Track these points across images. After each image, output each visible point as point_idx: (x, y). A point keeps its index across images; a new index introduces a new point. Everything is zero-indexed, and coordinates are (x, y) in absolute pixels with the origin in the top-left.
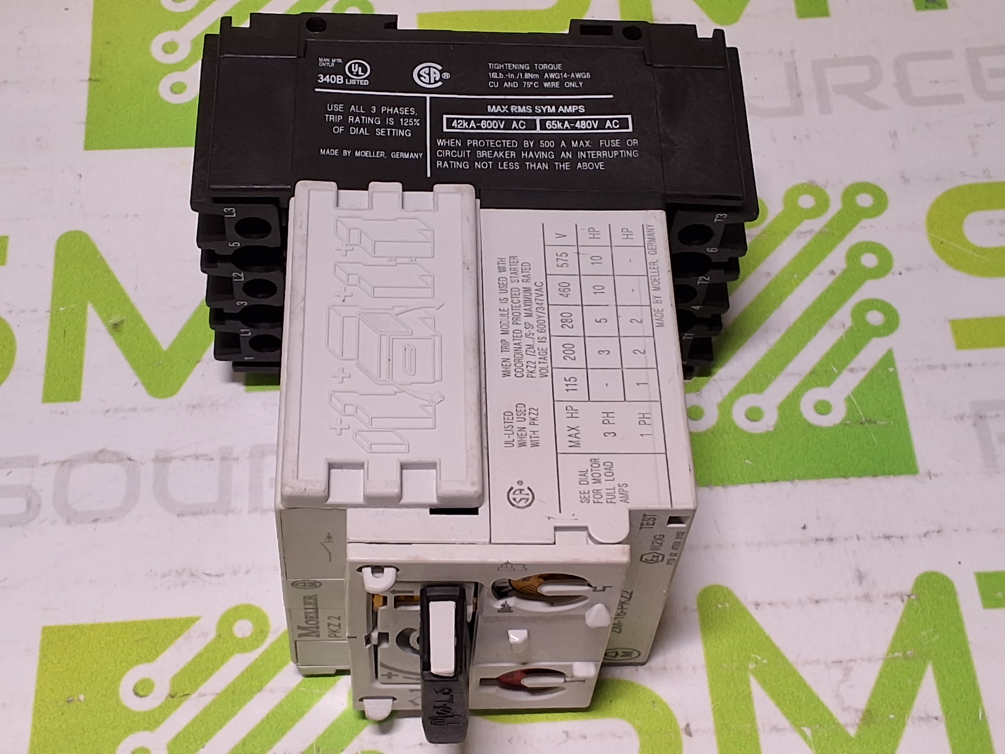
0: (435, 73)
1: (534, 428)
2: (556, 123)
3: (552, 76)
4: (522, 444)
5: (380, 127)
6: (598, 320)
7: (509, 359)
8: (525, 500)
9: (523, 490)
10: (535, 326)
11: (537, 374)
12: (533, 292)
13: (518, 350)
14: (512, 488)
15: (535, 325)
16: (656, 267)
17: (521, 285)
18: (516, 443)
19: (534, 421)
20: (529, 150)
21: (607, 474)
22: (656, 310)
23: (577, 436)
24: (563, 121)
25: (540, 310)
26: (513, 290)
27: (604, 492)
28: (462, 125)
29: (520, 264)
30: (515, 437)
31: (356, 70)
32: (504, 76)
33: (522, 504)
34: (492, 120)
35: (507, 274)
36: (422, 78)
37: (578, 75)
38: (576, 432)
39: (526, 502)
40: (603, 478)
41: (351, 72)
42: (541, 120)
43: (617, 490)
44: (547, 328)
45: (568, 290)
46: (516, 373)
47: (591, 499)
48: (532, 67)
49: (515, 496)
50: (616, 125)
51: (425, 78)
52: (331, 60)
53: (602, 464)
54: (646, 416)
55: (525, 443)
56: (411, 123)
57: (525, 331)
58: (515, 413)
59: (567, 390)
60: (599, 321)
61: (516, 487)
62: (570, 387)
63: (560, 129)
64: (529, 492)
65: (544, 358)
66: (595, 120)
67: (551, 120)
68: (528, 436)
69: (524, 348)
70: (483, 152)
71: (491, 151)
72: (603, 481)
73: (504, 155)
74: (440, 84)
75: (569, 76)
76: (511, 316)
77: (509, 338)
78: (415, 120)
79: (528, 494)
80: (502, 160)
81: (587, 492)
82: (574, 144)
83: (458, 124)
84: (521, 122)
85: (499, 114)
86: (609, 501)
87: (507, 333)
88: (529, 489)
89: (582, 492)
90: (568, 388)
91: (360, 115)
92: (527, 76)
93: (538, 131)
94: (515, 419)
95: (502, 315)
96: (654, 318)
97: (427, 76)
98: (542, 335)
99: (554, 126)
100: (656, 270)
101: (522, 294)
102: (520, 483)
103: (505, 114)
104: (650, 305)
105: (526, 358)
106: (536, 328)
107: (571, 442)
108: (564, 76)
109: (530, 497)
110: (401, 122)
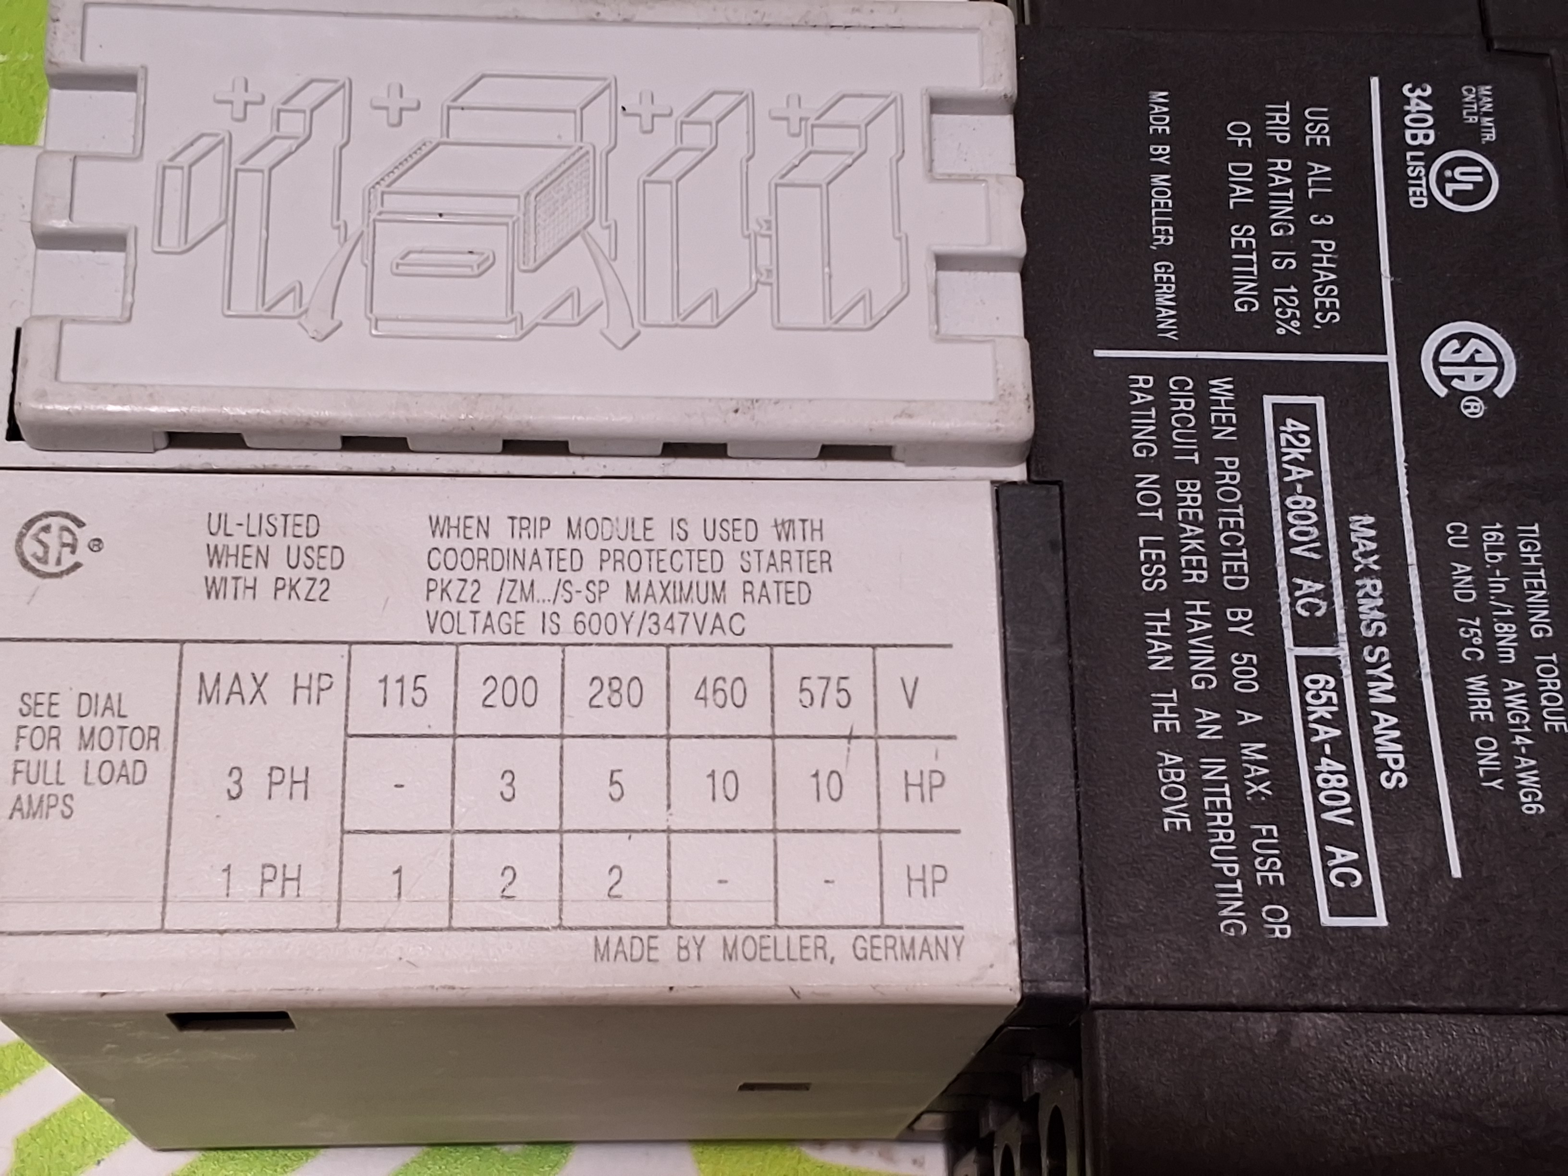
0: (1478, 378)
1: (266, 587)
2: (1329, 702)
3: (1516, 702)
4: (215, 556)
5: (1262, 235)
6: (616, 777)
7: (487, 534)
8: (40, 554)
9: (73, 552)
10: (595, 607)
11: (436, 604)
12: (712, 608)
13: (517, 558)
14: (80, 524)
15: (602, 608)
16: (807, 954)
17: (734, 578)
18: (220, 540)
19: (287, 588)
20: (1219, 621)
21: (107, 767)
22: (653, 943)
23: (236, 698)
24: (1339, 720)
25: (649, 623)
26: (717, 556)
27: (50, 755)
28: (1290, 445)
29: (805, 576)
30: (240, 538)
31: (1458, 177)
32: (1494, 567)
33: (30, 547)
34: (1321, 524)
35: (768, 540)
36: (1455, 344)
37: (1528, 780)
38: (248, 694)
39: (34, 555)
40: (97, 756)
41: (1451, 164)
42: (1336, 660)
43: (55, 789)
44: (587, 637)
45: (721, 703)
46: (443, 551)
47: (31, 721)
48: (1544, 646)
49: (55, 529)
50: (1339, 877)
51: (1458, 351)
52: (1487, 114)
53: (138, 755)
54: (291, 886)
55: (219, 562)
56: (1284, 313)
57: (579, 581)
58: (315, 542)
59: (385, 680)
60: (615, 779)
61: (84, 536)
62: (394, 689)
63: (1305, 714)
64: (66, 564)
65: (492, 626)
66: (1356, 815)
67: (1339, 689)
68: (240, 572)
69: (525, 577)
70: (1199, 496)
71: (1201, 517)
72: (87, 754)
73: (1188, 553)
74: (1442, 391)
75: (1523, 750)
76: (628, 545)
77: (556, 536)
78: (1296, 323)
79: (59, 562)
80: (1174, 546)
81: (54, 710)
82: (1252, 750)
83: (1295, 434)
84: (1324, 604)
85: (1346, 546)
86: (21, 767)
87: (571, 534)
88: (77, 566)
89: (54, 699)
90: (391, 681)
91: (1300, 186)
92: (1507, 633)
93: (1292, 652)
94: (294, 543)
95: (631, 523)
96: (626, 935)
97: (1463, 357)
98: (567, 622)
99: (1317, 696)
100: (795, 953)
101: (703, 578)
102: (97, 544)
103: (1347, 562)
104: (670, 926)
105: (491, 581)
106: (588, 609)
107: (218, 680)
108: (1518, 737)
109: (51, 568)
110: (1288, 287)
